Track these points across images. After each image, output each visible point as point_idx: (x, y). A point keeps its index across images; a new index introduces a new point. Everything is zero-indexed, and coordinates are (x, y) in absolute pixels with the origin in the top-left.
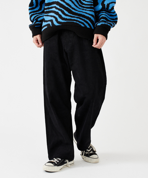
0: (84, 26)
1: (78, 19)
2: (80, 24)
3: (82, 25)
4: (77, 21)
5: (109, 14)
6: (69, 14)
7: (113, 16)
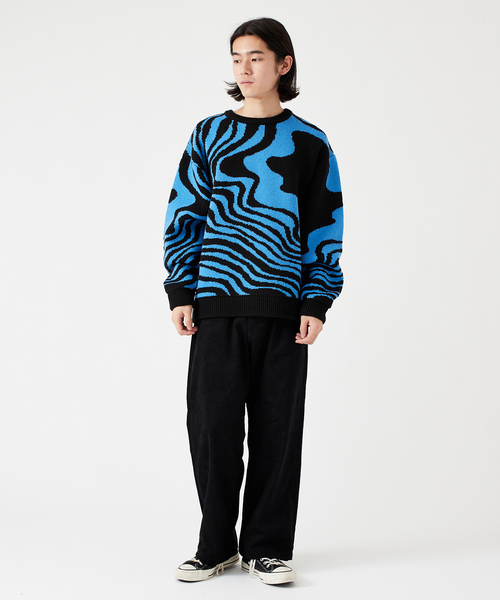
0: (290, 296)
1: (281, 283)
2: (284, 292)
3: (288, 295)
4: (278, 286)
5: (330, 273)
6: (264, 273)
7: (336, 276)
